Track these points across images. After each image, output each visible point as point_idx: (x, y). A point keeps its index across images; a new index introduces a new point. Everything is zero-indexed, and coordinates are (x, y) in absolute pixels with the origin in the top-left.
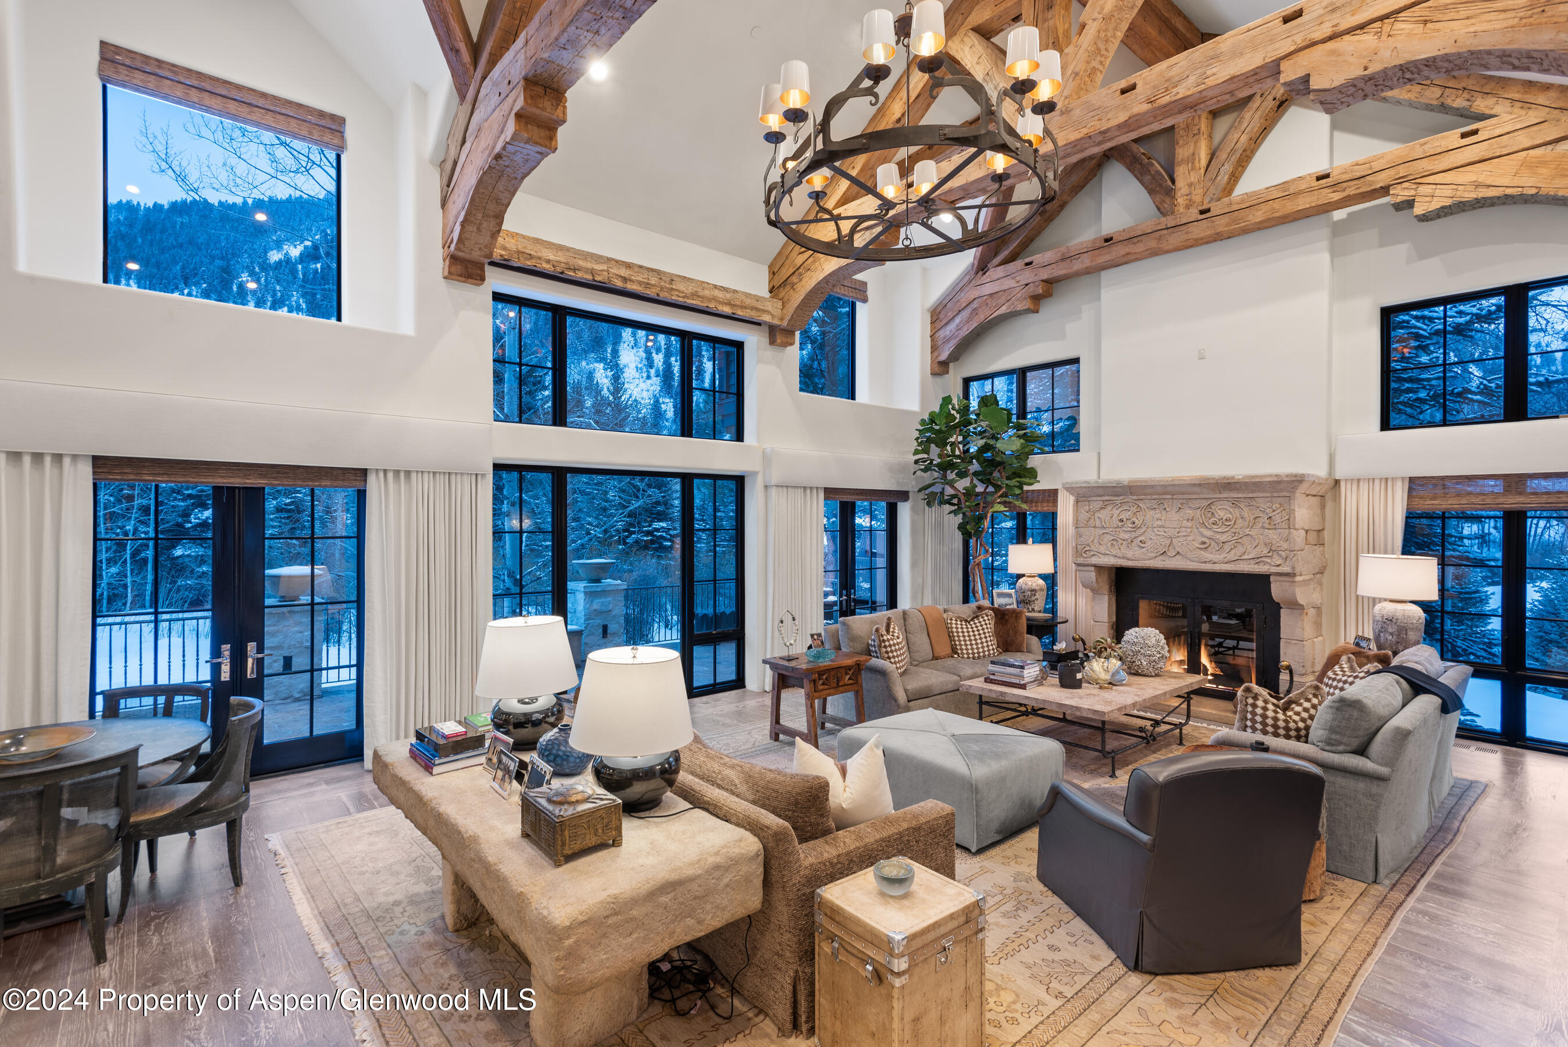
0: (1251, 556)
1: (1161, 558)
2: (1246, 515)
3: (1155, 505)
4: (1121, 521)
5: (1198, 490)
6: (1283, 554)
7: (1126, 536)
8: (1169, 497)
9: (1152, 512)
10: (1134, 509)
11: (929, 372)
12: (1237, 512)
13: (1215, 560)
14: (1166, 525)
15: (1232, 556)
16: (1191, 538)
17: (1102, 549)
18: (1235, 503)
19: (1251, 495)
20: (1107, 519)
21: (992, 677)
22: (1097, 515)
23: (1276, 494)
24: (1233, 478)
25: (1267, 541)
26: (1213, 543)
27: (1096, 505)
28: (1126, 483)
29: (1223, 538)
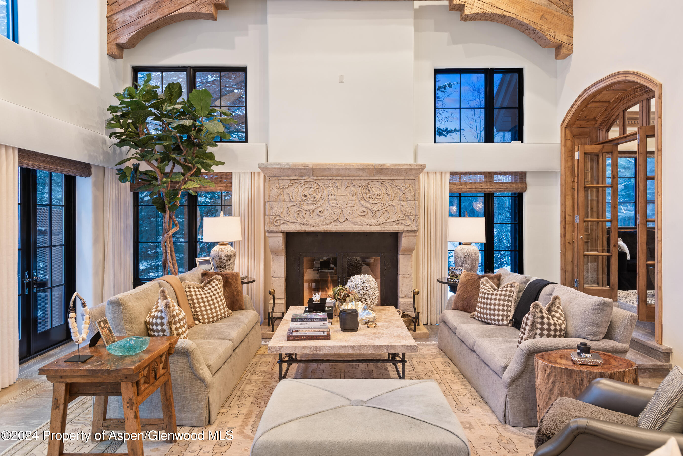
0: (393, 220)
1: (335, 223)
2: (390, 192)
3: (329, 183)
4: (305, 196)
5: (360, 173)
6: (412, 217)
7: (309, 208)
8: (340, 178)
9: (327, 190)
10: (315, 187)
11: (106, 52)
12: (383, 190)
13: (371, 223)
14: (338, 199)
15: (382, 220)
16: (355, 208)
17: (290, 218)
18: (383, 183)
19: (392, 178)
20: (294, 194)
21: (294, 334)
22: (285, 191)
23: (407, 178)
24: (384, 165)
25: (402, 209)
26: (370, 212)
27: (285, 183)
28: (311, 166)
29: (376, 208)
